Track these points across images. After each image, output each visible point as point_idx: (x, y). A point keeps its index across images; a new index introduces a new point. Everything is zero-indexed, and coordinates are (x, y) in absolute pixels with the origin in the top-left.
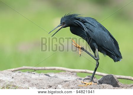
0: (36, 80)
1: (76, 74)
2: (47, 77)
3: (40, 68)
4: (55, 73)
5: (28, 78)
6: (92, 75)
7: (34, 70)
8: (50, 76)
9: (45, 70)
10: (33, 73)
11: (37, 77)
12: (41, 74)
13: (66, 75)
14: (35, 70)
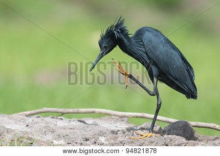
0: (64, 128)
1: (128, 120)
2: (82, 124)
3: (71, 110)
4: (94, 118)
5: (52, 126)
6: (152, 120)
7: (61, 114)
8: (87, 122)
9: (78, 113)
10: (59, 118)
11: (66, 124)
12: (72, 119)
13: (111, 121)
14: (63, 114)
